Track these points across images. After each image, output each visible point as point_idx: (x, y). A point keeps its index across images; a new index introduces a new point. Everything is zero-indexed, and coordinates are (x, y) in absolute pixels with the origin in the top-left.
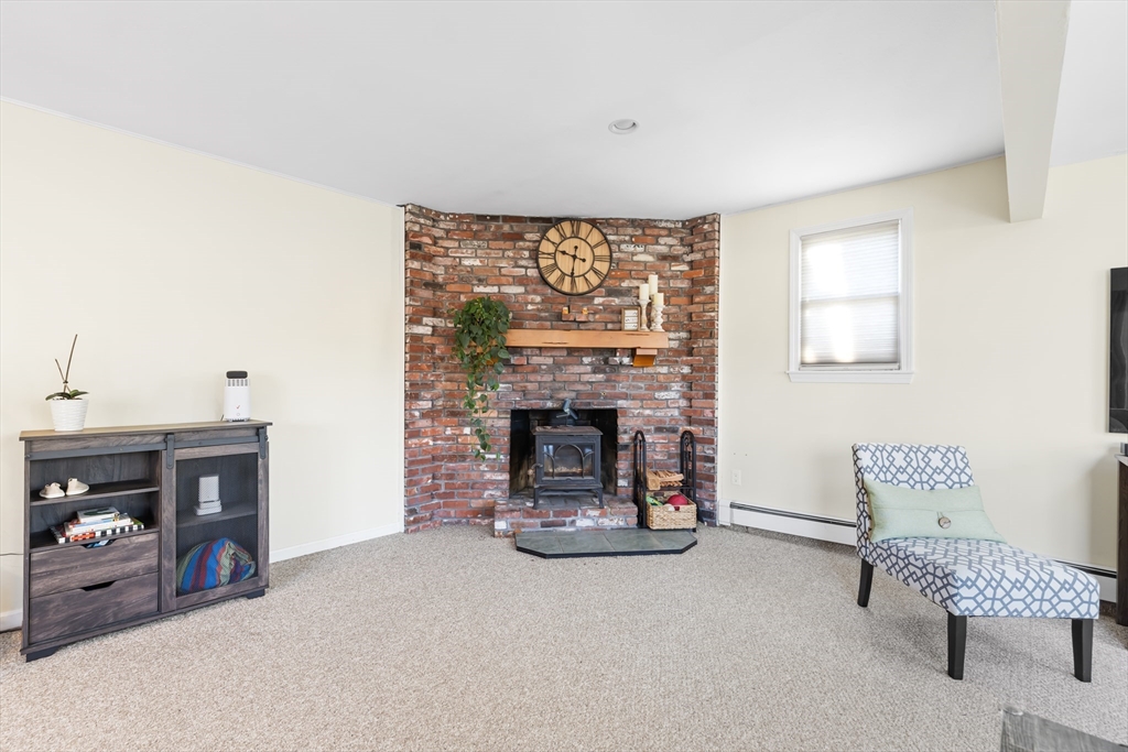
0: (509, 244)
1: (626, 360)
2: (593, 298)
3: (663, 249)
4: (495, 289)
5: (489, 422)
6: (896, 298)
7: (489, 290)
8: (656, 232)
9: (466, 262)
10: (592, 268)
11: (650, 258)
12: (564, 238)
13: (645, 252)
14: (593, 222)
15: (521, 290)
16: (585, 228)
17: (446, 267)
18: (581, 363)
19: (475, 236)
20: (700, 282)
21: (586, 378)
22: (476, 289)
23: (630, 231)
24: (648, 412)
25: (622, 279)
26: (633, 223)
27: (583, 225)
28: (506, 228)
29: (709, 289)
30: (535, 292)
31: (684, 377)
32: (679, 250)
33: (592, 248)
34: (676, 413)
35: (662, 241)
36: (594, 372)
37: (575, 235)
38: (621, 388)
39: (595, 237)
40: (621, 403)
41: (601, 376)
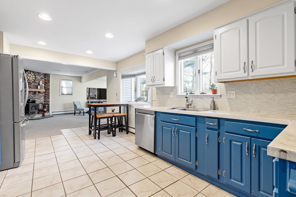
1: (38, 93)
3: (41, 77)
6: (72, 88)
8: (40, 74)
10: (32, 79)
11: (40, 78)
12: (28, 74)
13: (39, 77)
16: (32, 72)
18: (30, 93)
20: (47, 83)
23: (37, 74)
24: (39, 101)
25: (36, 81)
26: (37, 72)
27: (31, 72)
29: (48, 84)
31: (44, 96)
32: (43, 77)
33: (32, 76)
34: (43, 101)
35: (41, 76)
36: (32, 95)
37: (30, 73)
38: (36, 97)
39: (33, 74)
40: (36, 100)
41: (33, 96)
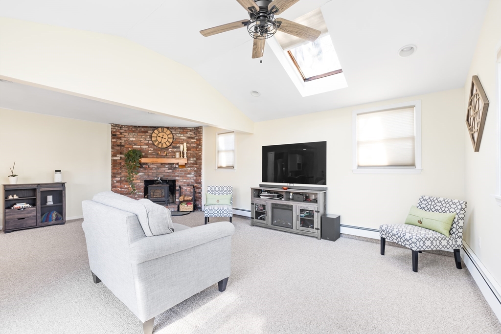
0: (143, 134)
1: (177, 166)
2: (168, 149)
3: (189, 135)
4: (139, 147)
5: (138, 184)
6: (233, 151)
7: (137, 147)
8: (187, 130)
9: (131, 139)
10: (167, 141)
11: (185, 138)
12: (159, 132)
13: (183, 136)
14: (168, 128)
15: (147, 147)
16: (165, 130)
17: (125, 141)
18: (165, 167)
19: (134, 132)
20: (198, 145)
21: (166, 171)
22: (134, 147)
23: (179, 130)
24: (185, 180)
25: (177, 144)
26: (180, 128)
27: (165, 129)
28: (143, 129)
29: (200, 147)
30: (151, 147)
31: (195, 171)
32: (193, 136)
33: (168, 135)
34: (193, 181)
35: (188, 133)
36: (169, 169)
37: (163, 132)
38: (176, 174)
39: (168, 132)
40: (177, 178)
41: (171, 171)
